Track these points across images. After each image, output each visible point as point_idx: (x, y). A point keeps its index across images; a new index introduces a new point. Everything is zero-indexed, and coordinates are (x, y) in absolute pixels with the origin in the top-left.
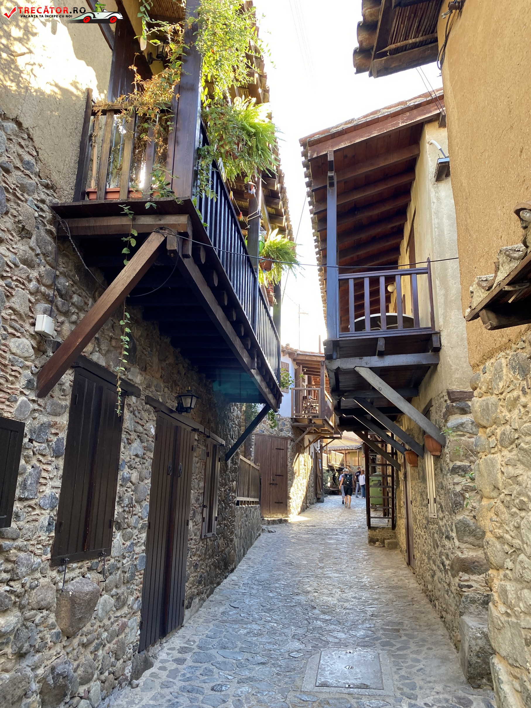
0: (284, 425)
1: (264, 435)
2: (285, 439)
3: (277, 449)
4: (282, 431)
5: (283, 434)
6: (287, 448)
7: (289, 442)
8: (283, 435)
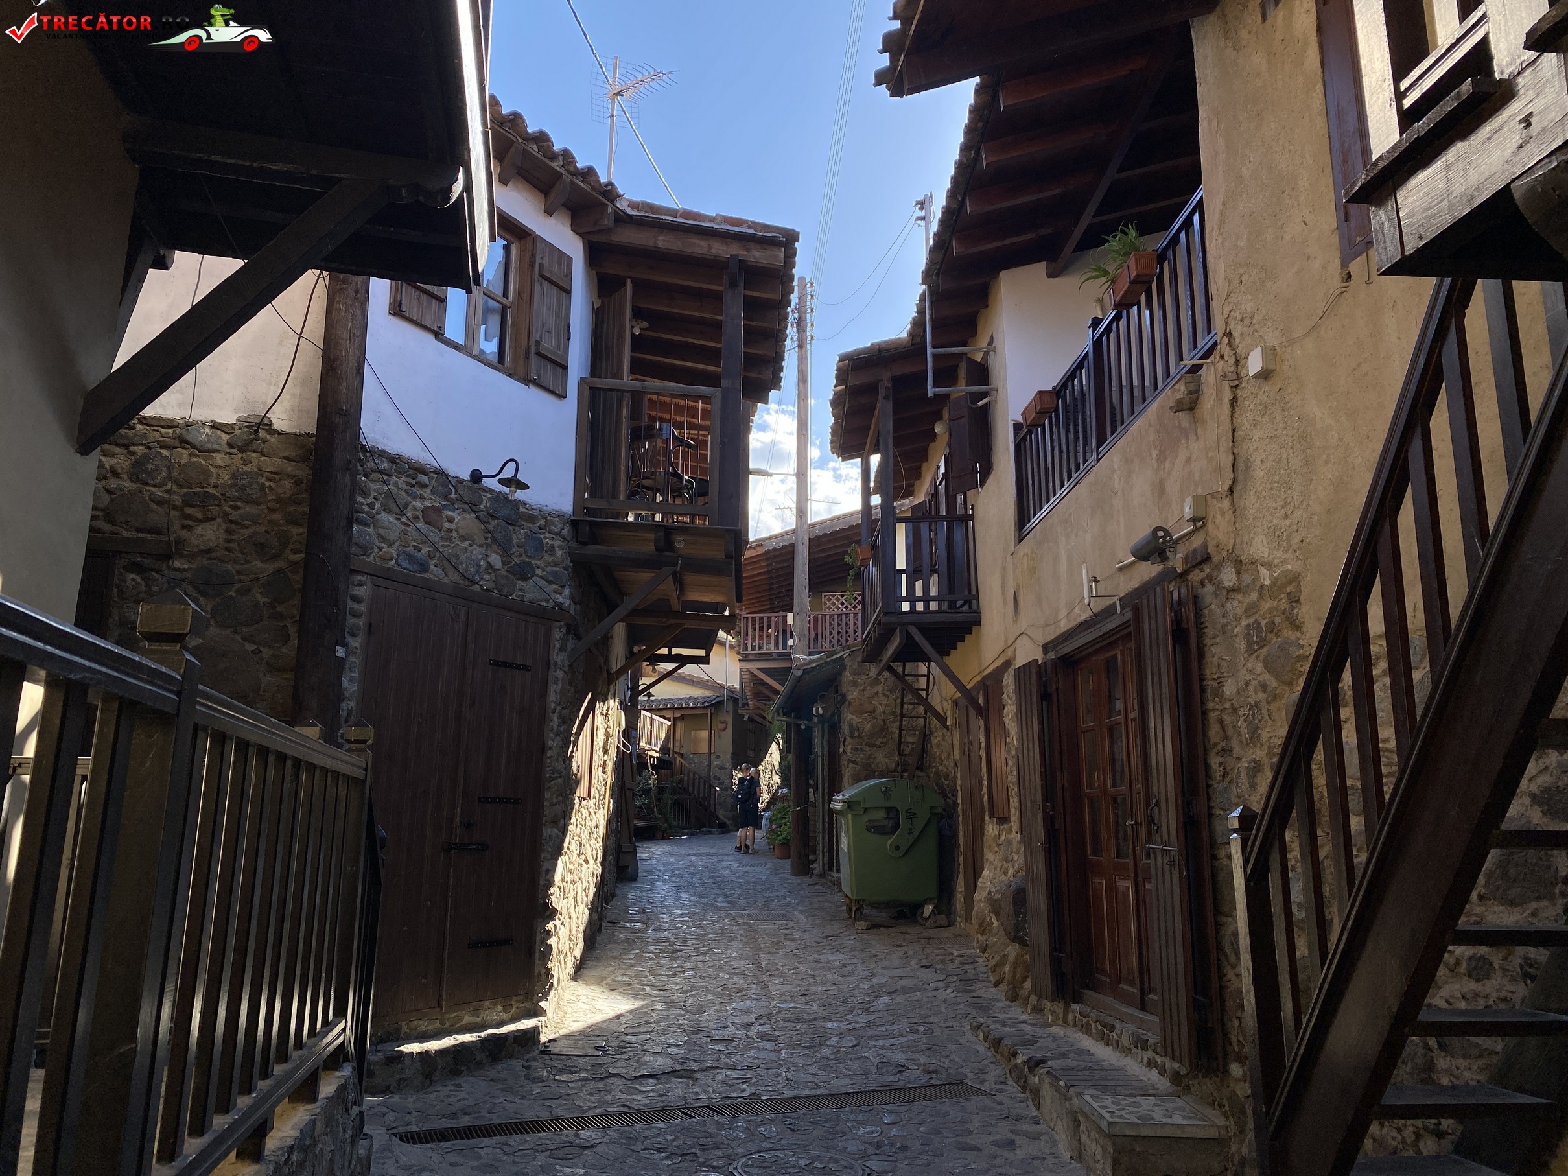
0: (540, 547)
1: (429, 587)
2: (542, 615)
3: (495, 663)
4: (524, 578)
5: (531, 591)
6: (548, 665)
7: (557, 635)
8: (529, 596)
